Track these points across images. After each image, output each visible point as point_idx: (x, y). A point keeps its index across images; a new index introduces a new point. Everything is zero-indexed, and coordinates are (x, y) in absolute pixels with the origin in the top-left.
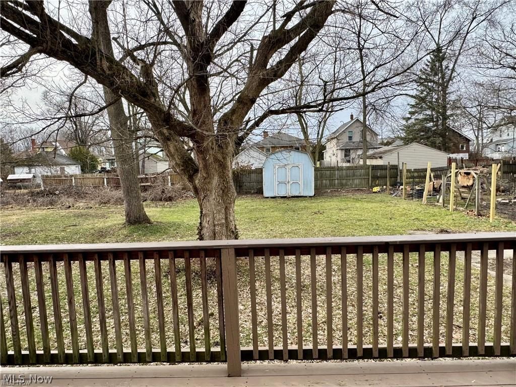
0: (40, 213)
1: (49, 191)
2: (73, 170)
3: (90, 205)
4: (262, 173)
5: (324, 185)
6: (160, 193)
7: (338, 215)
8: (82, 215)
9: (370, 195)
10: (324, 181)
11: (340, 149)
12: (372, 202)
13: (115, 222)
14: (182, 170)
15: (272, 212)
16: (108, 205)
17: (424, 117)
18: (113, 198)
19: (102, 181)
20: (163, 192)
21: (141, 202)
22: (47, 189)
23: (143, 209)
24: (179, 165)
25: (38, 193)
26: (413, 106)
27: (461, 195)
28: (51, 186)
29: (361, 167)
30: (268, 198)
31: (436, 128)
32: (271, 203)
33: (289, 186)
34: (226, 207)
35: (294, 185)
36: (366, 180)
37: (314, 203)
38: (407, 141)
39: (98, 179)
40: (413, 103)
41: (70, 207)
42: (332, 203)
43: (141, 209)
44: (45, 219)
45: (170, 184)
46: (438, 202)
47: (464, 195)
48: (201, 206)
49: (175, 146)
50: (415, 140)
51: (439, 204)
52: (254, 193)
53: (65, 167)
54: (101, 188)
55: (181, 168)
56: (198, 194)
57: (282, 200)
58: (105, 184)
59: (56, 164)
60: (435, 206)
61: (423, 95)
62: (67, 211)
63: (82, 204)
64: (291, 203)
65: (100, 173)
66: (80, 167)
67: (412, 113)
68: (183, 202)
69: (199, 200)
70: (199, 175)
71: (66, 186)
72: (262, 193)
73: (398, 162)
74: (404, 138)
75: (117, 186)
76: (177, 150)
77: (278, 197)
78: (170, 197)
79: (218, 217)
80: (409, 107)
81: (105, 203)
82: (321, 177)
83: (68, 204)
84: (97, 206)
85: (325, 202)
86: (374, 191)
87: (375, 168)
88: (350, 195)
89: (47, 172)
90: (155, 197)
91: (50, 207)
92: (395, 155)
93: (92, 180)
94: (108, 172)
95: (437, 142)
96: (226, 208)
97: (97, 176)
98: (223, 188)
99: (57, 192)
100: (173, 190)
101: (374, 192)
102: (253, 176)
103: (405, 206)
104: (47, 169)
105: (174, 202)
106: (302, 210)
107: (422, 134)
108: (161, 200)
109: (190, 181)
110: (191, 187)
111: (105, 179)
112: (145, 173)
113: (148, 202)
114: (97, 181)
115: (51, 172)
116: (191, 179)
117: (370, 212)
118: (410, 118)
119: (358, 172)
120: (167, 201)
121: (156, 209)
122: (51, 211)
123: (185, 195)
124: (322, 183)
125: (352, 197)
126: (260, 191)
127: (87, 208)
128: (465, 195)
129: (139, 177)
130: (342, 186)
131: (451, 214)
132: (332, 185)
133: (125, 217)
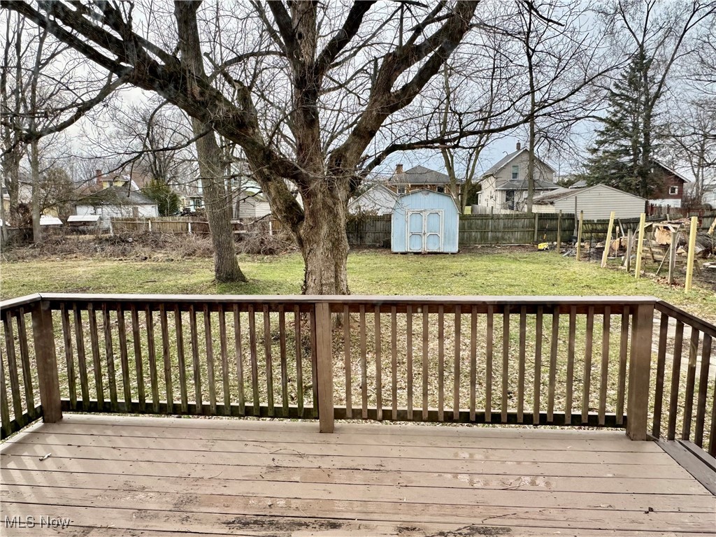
0: (110, 265)
1: (120, 238)
2: (149, 211)
3: (171, 257)
4: (391, 221)
5: (474, 238)
6: (258, 244)
7: (485, 278)
8: (162, 270)
9: (533, 253)
10: (473, 234)
11: (499, 190)
12: (534, 263)
13: (203, 279)
14: (284, 216)
15: (400, 271)
16: (194, 258)
17: (617, 148)
18: (199, 249)
19: (185, 227)
20: (262, 243)
21: (235, 255)
22: (118, 235)
23: (237, 263)
24: (281, 210)
25: (107, 240)
26: (602, 133)
27: (653, 257)
28: (123, 231)
29: (525, 216)
30: (397, 253)
31: (633, 163)
32: (401, 260)
33: (425, 238)
34: (337, 263)
35: (432, 237)
36: (530, 233)
37: (456, 262)
38: (591, 182)
39: (180, 224)
40: (603, 129)
41: (146, 258)
42: (479, 263)
43: (235, 263)
44: (116, 272)
45: (271, 232)
46: (622, 265)
47: (657, 257)
48: (306, 260)
49: (277, 188)
50: (603, 181)
51: (623, 268)
52: (379, 247)
53: (139, 207)
54: (185, 235)
55: (284, 214)
56: (303, 246)
57: (416, 257)
58: (190, 230)
59: (127, 203)
60: (618, 270)
61: (617, 118)
62: (143, 263)
63: (160, 255)
64: (426, 261)
65: (182, 215)
66: (157, 208)
67: (600, 143)
68: (287, 256)
69: (304, 254)
70: (305, 223)
71: (141, 232)
72: (390, 247)
73: (576, 209)
74: (588, 177)
75: (205, 234)
76: (279, 192)
77: (411, 253)
78: (270, 249)
79: (326, 275)
80: (596, 134)
81: (189, 255)
82: (470, 227)
83: (143, 254)
84: (179, 258)
85: (471, 261)
86: (539, 248)
87: (543, 217)
88: (506, 253)
89: (117, 214)
90: (253, 249)
91: (121, 258)
92: (571, 201)
93: (173, 224)
94: (193, 215)
95: (634, 183)
96: (337, 265)
97: (179, 219)
98: (333, 240)
99: (130, 240)
100: (275, 241)
101: (540, 250)
102: (379, 225)
103: (576, 269)
104: (116, 209)
105: (275, 256)
106: (439, 271)
107: (613, 171)
108: (259, 253)
109: (293, 231)
110: (295, 238)
111: (189, 224)
112: (240, 217)
113: (243, 255)
114: (179, 226)
115: (121, 213)
116: (295, 227)
117: (528, 275)
118: (597, 150)
119: (520, 223)
120: (266, 254)
121: (252, 264)
122: (123, 264)
123: (290, 247)
124: (470, 236)
125: (509, 255)
126: (387, 245)
127: (167, 260)
128: (659, 256)
129: (232, 222)
130: (497, 240)
131: (636, 282)
132: (484, 239)
133: (214, 273)
